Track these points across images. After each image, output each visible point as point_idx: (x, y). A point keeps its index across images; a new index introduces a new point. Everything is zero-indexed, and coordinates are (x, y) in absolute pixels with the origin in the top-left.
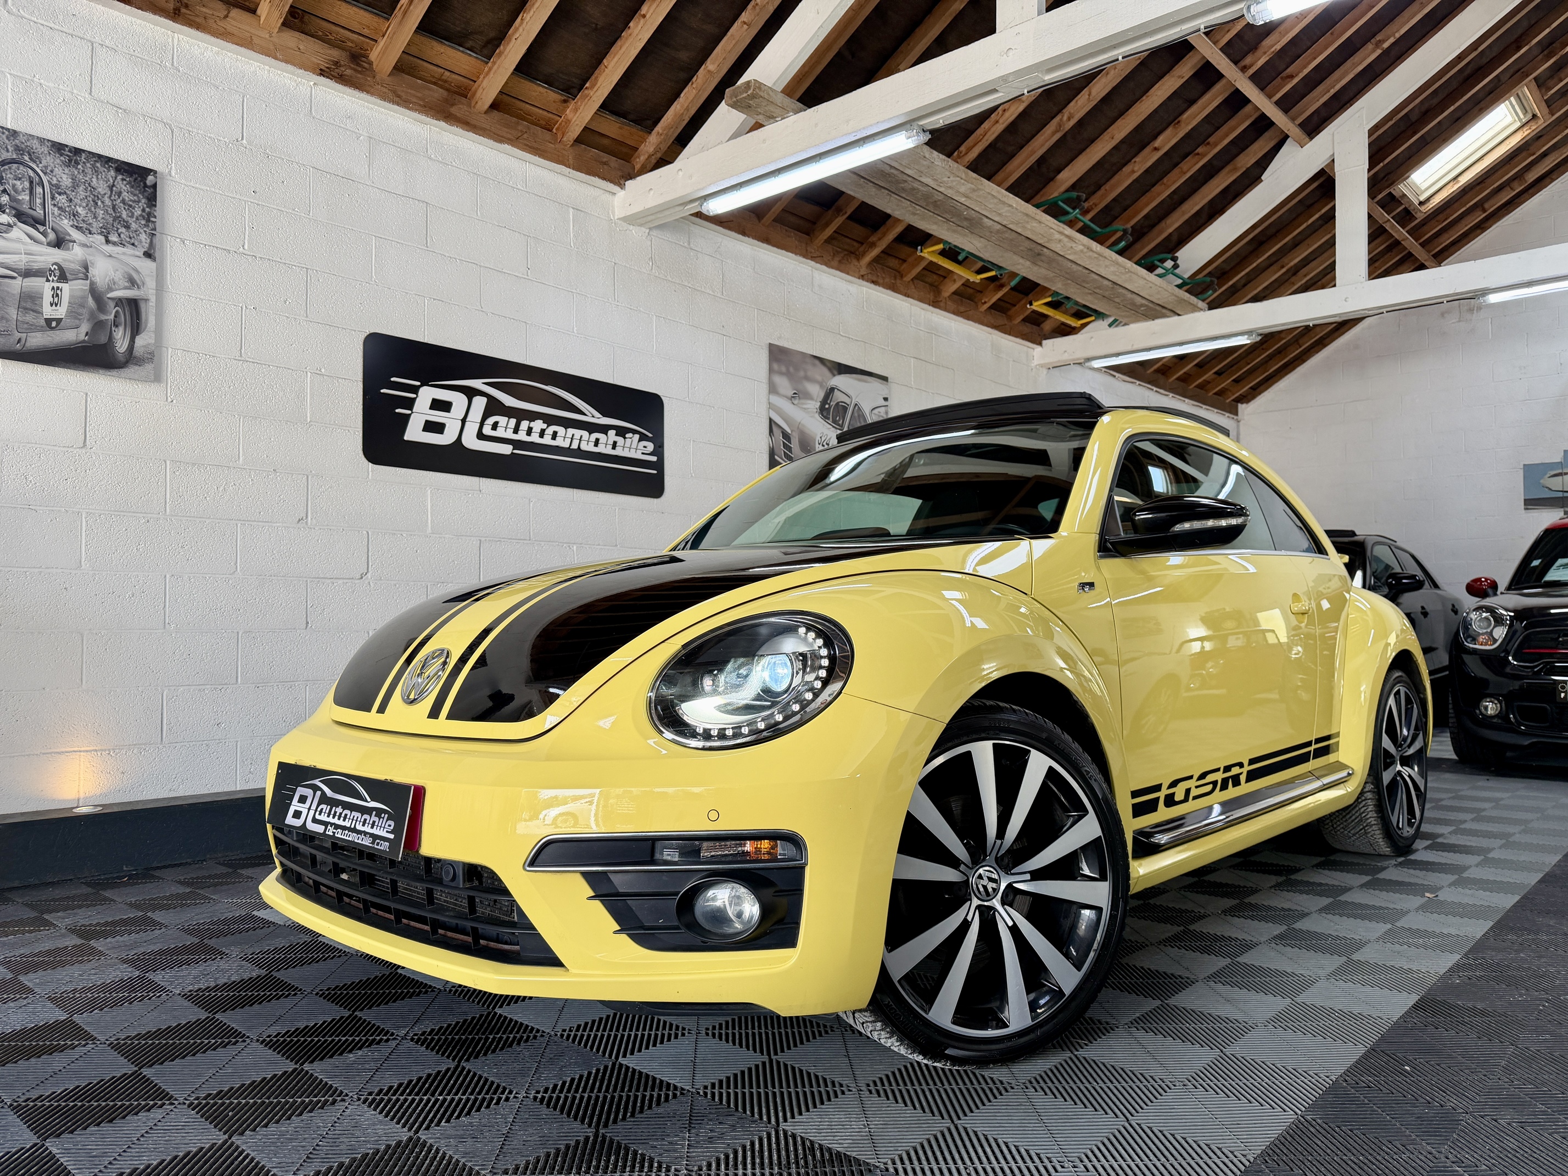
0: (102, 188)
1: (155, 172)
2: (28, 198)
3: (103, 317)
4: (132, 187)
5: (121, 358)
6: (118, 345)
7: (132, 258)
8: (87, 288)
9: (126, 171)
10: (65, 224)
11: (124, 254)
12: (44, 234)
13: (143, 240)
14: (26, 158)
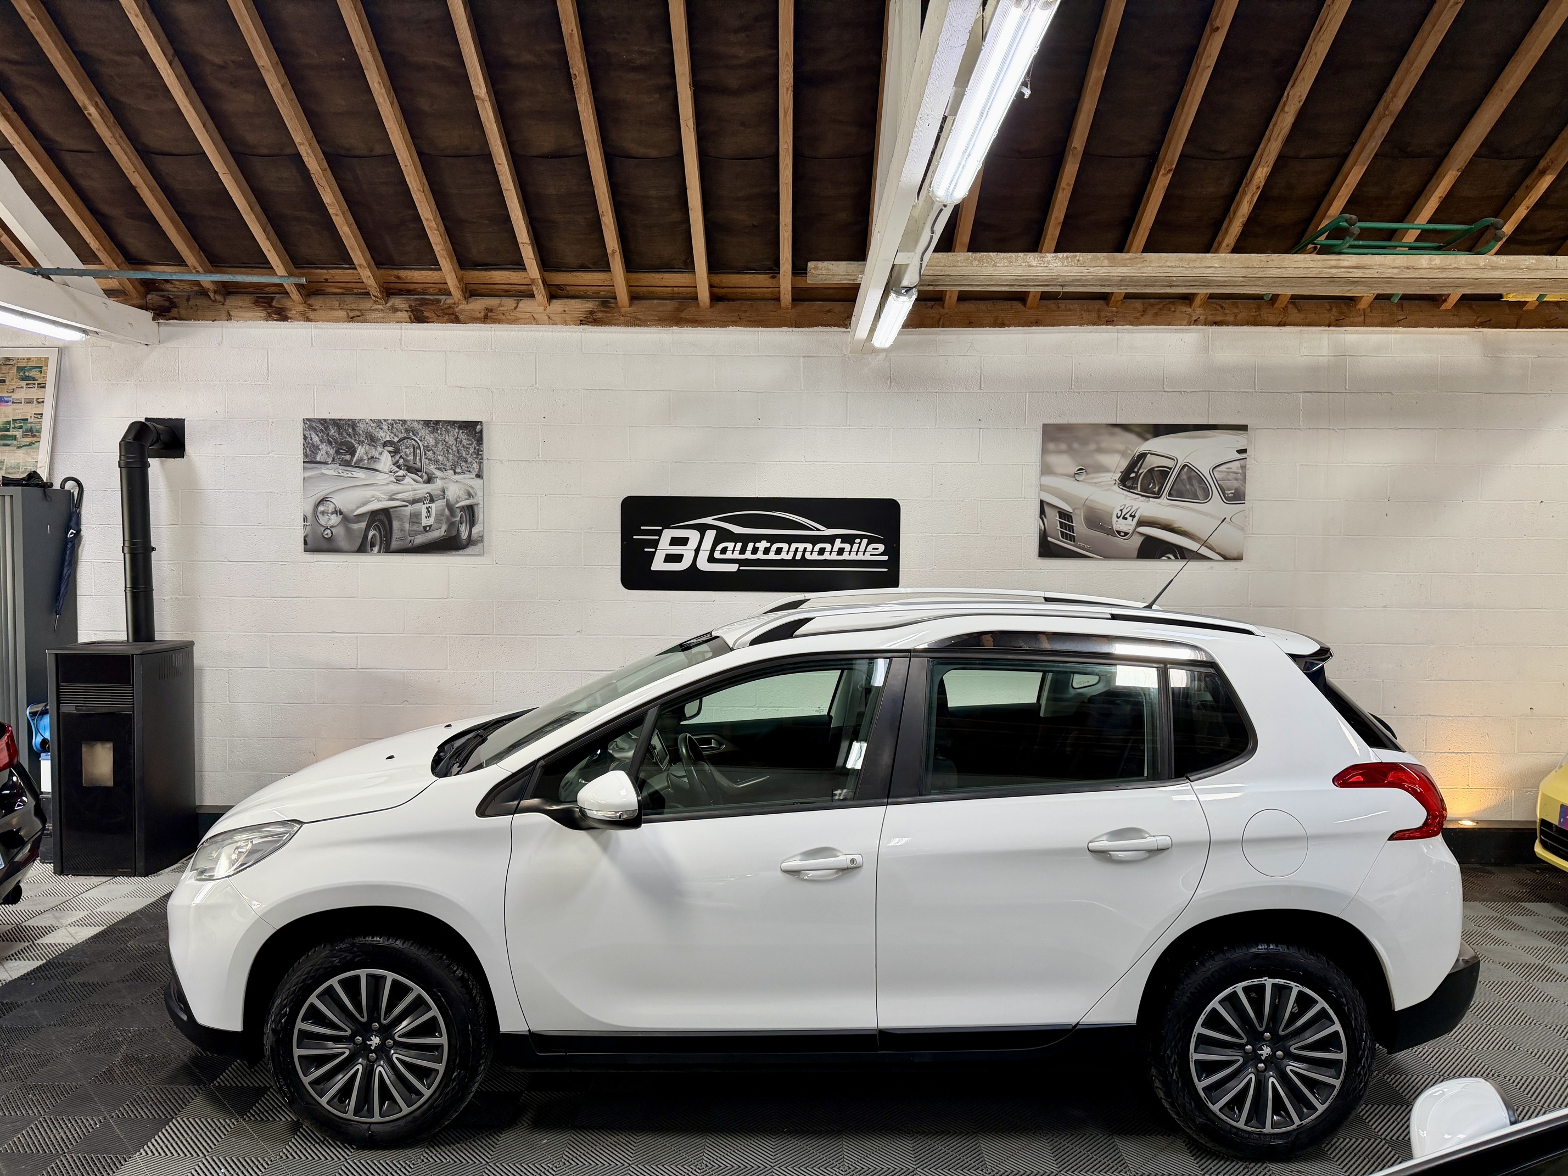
0: (451, 440)
1: (481, 422)
2: (412, 458)
3: (454, 519)
4: (468, 436)
5: (464, 543)
6: (462, 535)
7: (469, 480)
8: (445, 504)
9: (464, 427)
10: (432, 468)
11: (464, 478)
12: (421, 477)
13: (475, 467)
14: (411, 434)
